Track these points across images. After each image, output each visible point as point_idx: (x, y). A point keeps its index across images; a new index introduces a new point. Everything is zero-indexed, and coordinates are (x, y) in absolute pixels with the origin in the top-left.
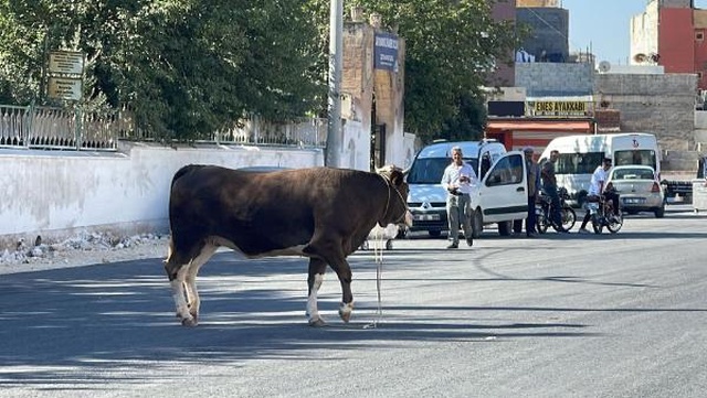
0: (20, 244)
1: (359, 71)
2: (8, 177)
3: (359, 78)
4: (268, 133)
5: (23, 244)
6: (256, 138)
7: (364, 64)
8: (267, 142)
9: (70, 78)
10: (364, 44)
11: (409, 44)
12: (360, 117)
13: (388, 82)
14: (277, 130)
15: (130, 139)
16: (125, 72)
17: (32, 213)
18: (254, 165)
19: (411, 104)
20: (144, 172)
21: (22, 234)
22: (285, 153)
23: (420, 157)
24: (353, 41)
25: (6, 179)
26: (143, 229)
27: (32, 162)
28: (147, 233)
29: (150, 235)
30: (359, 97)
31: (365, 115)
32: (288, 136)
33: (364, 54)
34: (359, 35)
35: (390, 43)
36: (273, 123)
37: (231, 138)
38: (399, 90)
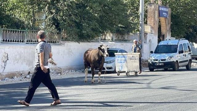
0: (22, 74)
1: (153, 18)
2: (17, 53)
3: (153, 20)
4: (118, 38)
5: (23, 74)
6: (114, 39)
7: (155, 16)
8: (118, 40)
9: (42, 21)
10: (154, 10)
11: (172, 10)
12: (153, 32)
13: (164, 21)
14: (122, 36)
15: (65, 40)
16: (63, 19)
17: (26, 64)
18: (112, 48)
19: (173, 28)
20: (70, 50)
21: (23, 71)
22: (125, 44)
23: (159, 45)
24: (151, 9)
25: (16, 53)
26: (70, 69)
27: (26, 48)
28: (72, 70)
29: (73, 70)
30: (153, 26)
31: (155, 31)
32: (126, 39)
33: (154, 13)
34: (153, 7)
35: (165, 9)
36: (120, 34)
37: (105, 39)
38: (169, 24)
